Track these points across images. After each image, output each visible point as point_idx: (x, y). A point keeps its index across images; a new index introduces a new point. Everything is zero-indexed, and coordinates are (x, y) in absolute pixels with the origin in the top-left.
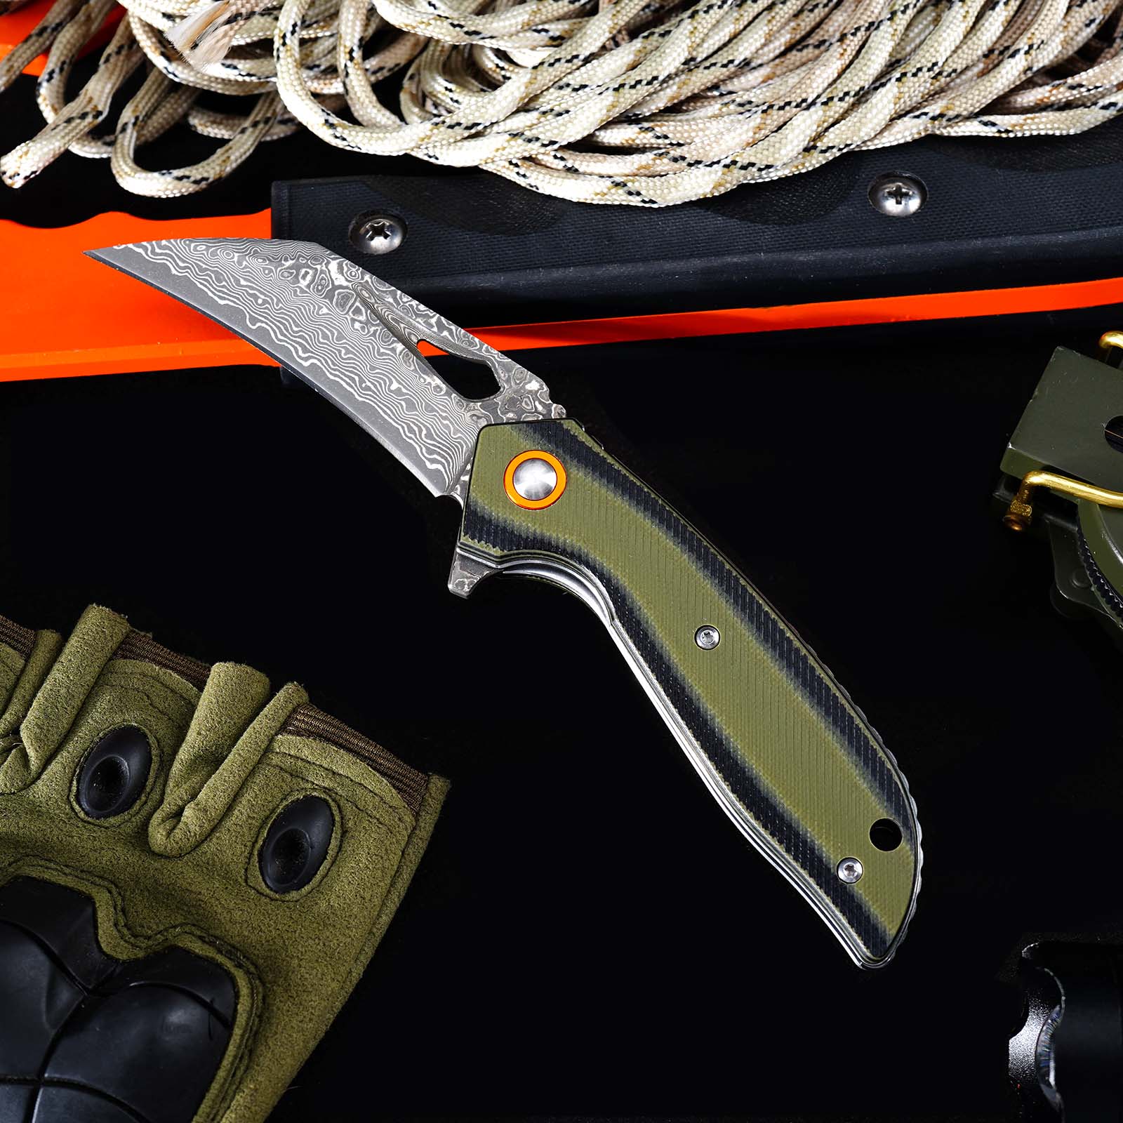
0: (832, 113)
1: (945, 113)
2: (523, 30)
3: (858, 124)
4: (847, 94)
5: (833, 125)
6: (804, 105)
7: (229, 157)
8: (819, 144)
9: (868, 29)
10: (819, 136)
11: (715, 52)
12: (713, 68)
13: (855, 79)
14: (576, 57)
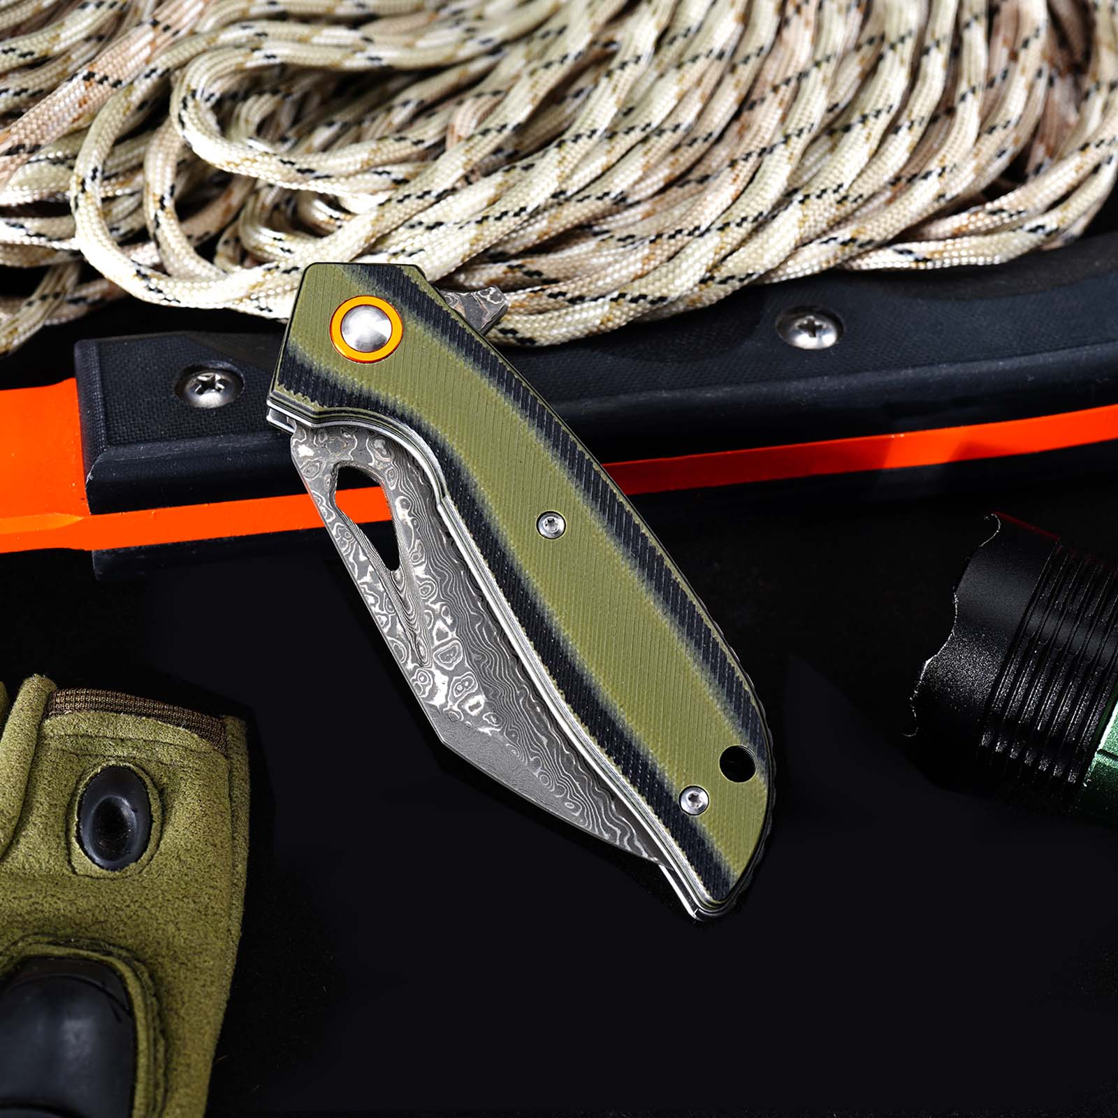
0: (729, 240)
1: (856, 236)
2: (363, 171)
3: (760, 251)
4: (744, 219)
5: (731, 253)
6: (697, 233)
7: (16, 329)
8: (716, 274)
9: (760, 155)
10: (715, 267)
11: (588, 186)
12: (586, 202)
13: (752, 204)
14: (428, 193)
